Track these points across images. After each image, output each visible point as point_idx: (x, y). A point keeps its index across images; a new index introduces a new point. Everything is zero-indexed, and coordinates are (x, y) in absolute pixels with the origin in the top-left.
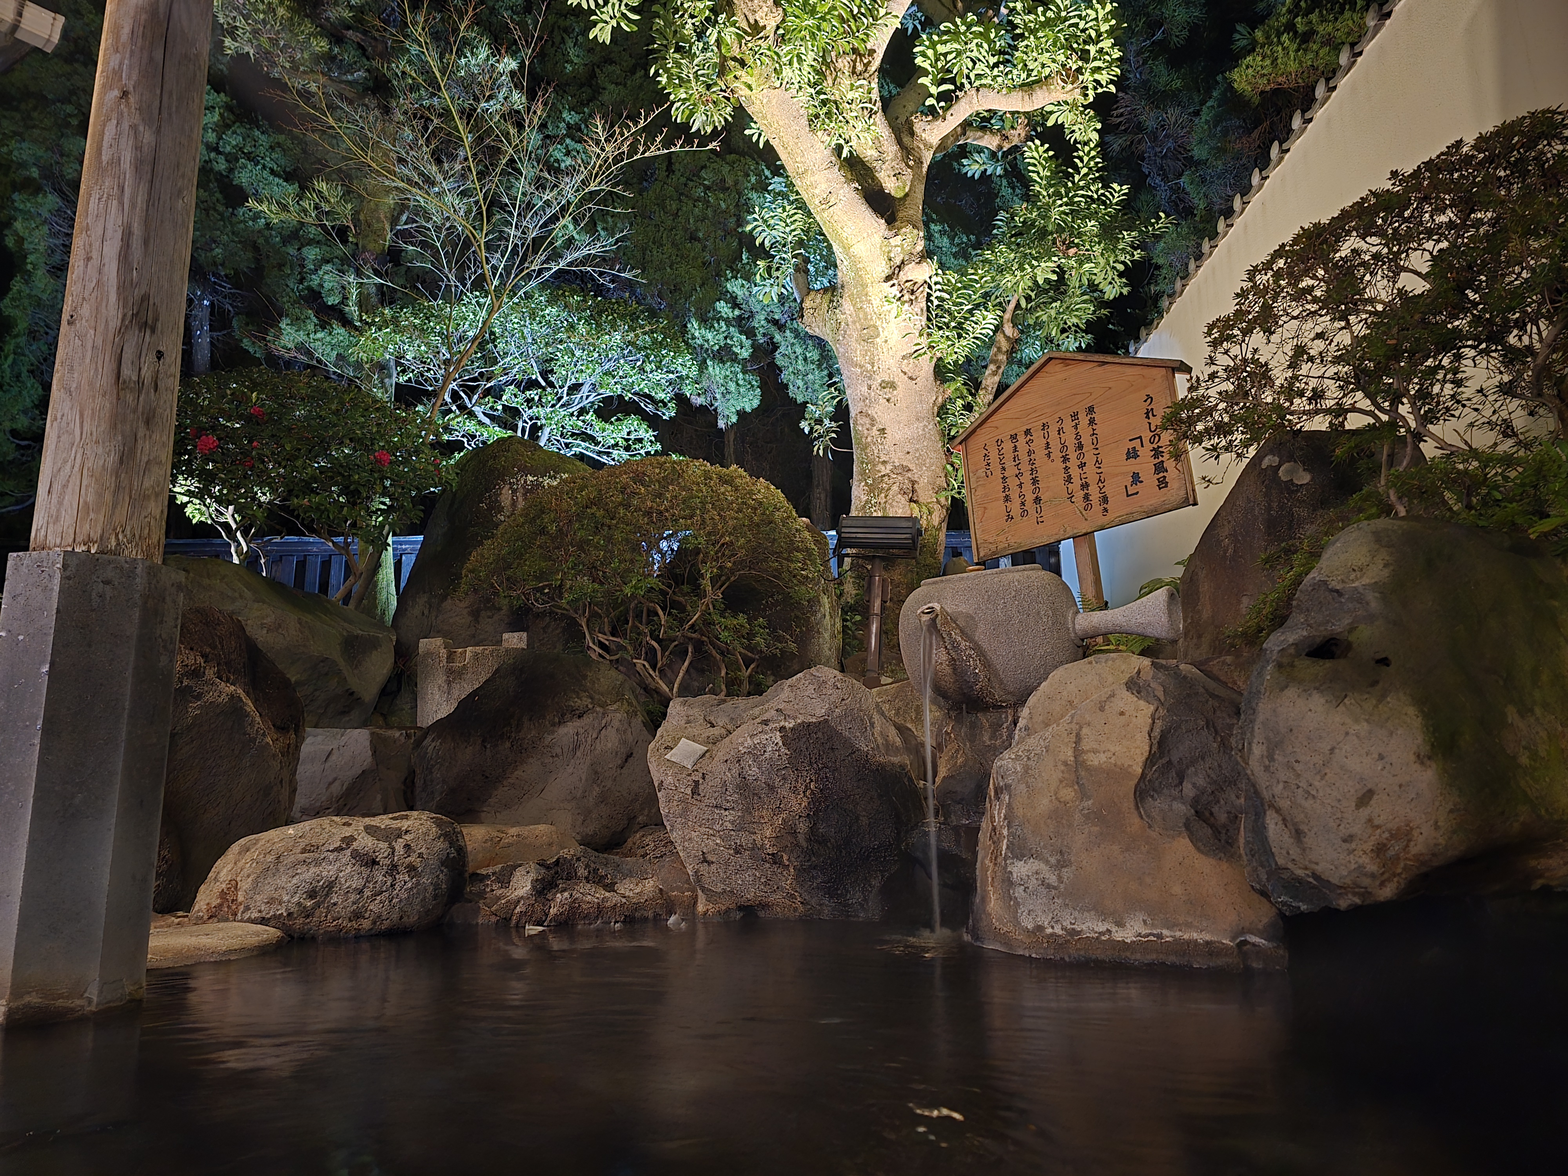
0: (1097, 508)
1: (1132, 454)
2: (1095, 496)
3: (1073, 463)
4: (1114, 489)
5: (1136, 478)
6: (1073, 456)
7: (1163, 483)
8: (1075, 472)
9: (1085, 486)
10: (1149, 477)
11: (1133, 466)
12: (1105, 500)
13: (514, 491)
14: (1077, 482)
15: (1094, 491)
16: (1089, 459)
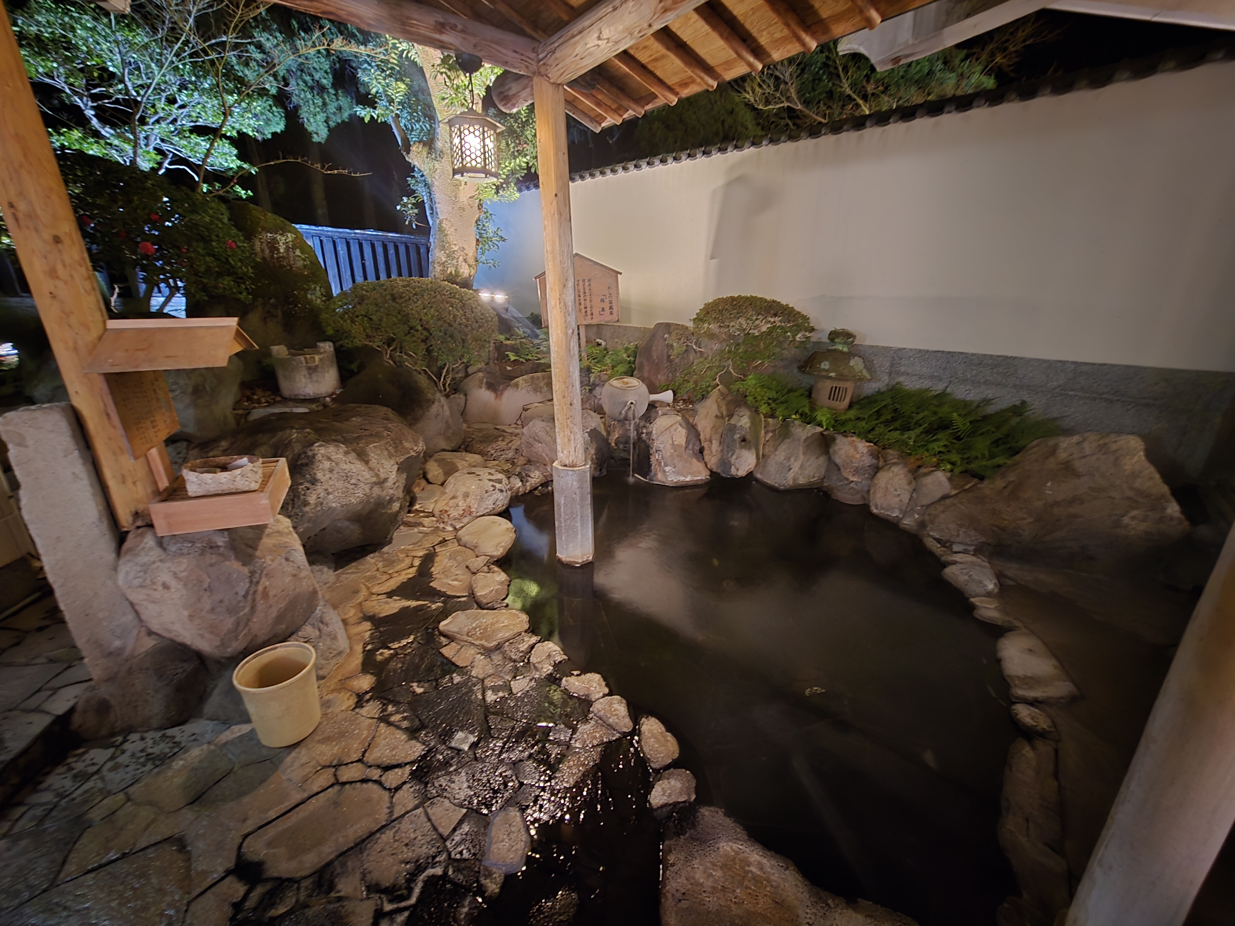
0: (589, 317)
1: (602, 300)
2: (589, 312)
3: (582, 298)
4: (596, 311)
5: (603, 310)
6: (582, 295)
7: (611, 313)
8: (582, 302)
9: (586, 308)
10: (608, 311)
11: (603, 305)
12: (592, 314)
13: (262, 243)
14: (582, 307)
15: (588, 310)
16: (588, 298)
